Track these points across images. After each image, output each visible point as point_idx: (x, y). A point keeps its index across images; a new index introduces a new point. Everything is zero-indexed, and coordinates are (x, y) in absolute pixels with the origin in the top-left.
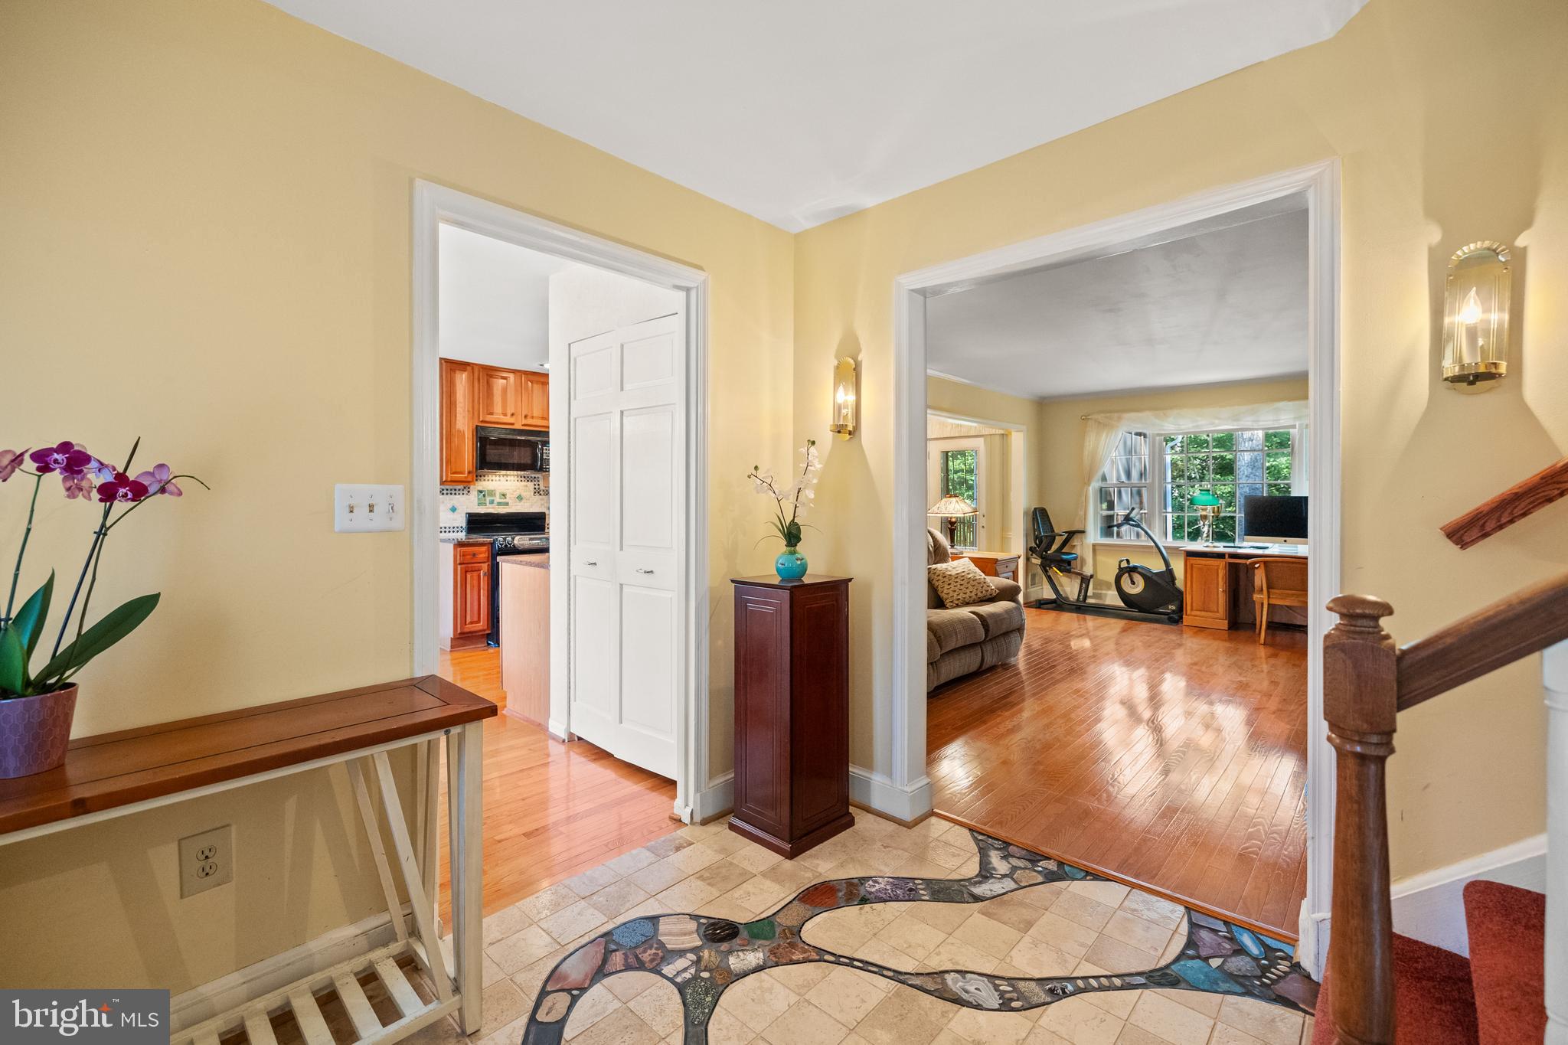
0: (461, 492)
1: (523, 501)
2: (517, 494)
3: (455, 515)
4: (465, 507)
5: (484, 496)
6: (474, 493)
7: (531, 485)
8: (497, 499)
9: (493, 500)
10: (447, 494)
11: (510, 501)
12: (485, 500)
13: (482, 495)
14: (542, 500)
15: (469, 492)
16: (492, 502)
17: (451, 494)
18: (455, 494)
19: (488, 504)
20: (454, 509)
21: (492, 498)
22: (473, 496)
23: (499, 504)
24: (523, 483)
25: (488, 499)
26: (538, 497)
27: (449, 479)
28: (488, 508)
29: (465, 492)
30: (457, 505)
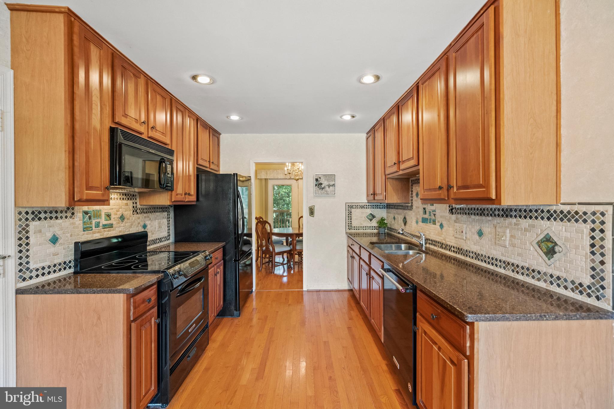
0: (64, 215)
1: (126, 220)
2: (119, 214)
3: (58, 248)
4: (69, 235)
5: (90, 218)
6: (79, 215)
7: (130, 202)
8: (103, 221)
9: (99, 223)
10: (46, 218)
11: (114, 223)
12: (91, 223)
13: (87, 216)
14: (139, 218)
15: (73, 214)
16: (97, 225)
17: (51, 218)
18: (57, 218)
19: (94, 227)
20: (54, 240)
21: (98, 220)
22: (78, 219)
23: (105, 226)
24: (125, 202)
25: (94, 221)
26: (136, 216)
27: (85, 198)
28: (94, 233)
29: (69, 214)
30: (59, 233)
